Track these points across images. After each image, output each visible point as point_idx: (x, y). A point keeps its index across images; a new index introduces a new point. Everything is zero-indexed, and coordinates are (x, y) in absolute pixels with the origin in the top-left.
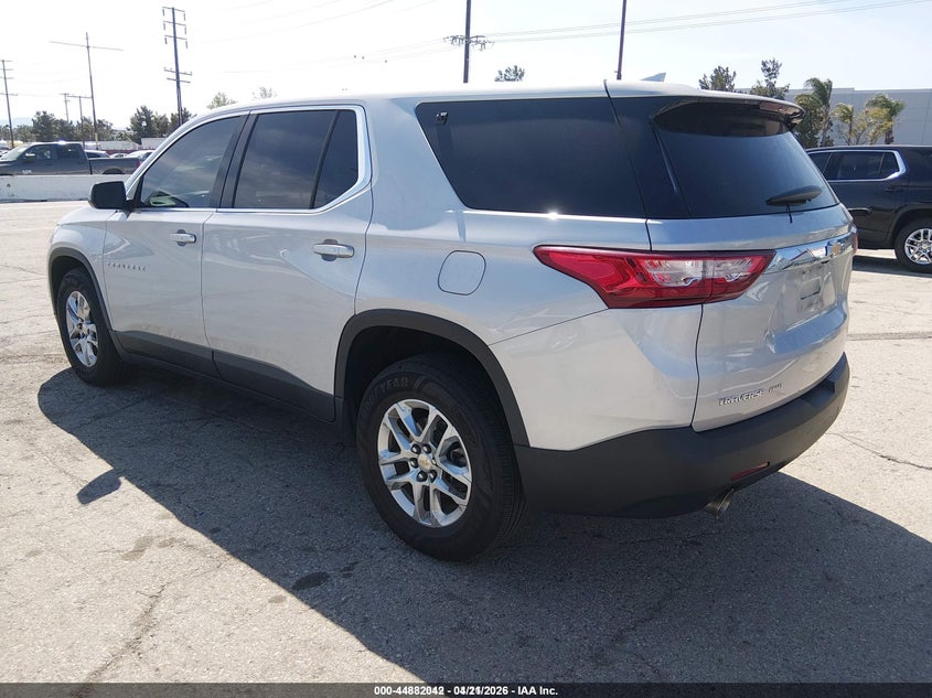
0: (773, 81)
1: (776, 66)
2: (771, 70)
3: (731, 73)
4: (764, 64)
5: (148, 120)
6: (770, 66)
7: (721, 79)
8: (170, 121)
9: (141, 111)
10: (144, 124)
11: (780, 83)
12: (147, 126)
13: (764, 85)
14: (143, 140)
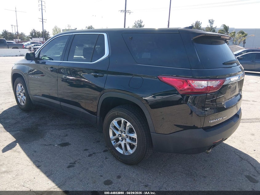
0: (212, 25)
1: (213, 21)
2: (211, 22)
3: (200, 23)
4: (209, 20)
5: (35, 33)
6: (211, 21)
7: (198, 24)
8: (41, 33)
9: (33, 30)
10: (34, 34)
11: (214, 26)
12: (34, 35)
13: (209, 26)
14: (33, 39)
